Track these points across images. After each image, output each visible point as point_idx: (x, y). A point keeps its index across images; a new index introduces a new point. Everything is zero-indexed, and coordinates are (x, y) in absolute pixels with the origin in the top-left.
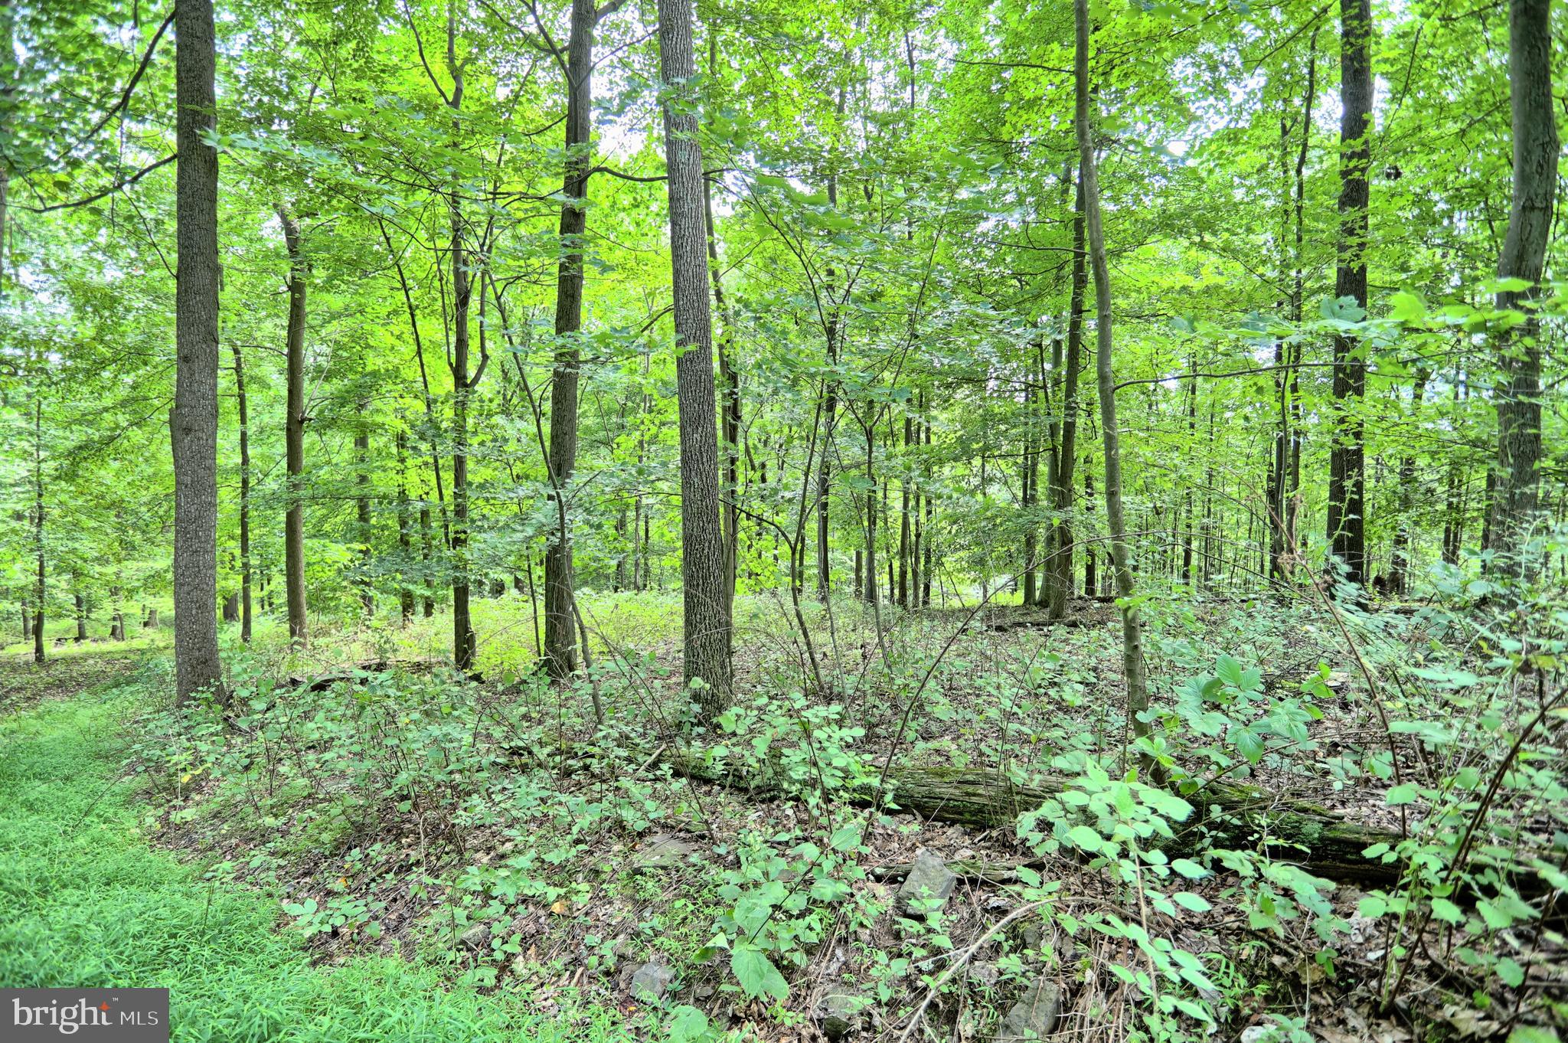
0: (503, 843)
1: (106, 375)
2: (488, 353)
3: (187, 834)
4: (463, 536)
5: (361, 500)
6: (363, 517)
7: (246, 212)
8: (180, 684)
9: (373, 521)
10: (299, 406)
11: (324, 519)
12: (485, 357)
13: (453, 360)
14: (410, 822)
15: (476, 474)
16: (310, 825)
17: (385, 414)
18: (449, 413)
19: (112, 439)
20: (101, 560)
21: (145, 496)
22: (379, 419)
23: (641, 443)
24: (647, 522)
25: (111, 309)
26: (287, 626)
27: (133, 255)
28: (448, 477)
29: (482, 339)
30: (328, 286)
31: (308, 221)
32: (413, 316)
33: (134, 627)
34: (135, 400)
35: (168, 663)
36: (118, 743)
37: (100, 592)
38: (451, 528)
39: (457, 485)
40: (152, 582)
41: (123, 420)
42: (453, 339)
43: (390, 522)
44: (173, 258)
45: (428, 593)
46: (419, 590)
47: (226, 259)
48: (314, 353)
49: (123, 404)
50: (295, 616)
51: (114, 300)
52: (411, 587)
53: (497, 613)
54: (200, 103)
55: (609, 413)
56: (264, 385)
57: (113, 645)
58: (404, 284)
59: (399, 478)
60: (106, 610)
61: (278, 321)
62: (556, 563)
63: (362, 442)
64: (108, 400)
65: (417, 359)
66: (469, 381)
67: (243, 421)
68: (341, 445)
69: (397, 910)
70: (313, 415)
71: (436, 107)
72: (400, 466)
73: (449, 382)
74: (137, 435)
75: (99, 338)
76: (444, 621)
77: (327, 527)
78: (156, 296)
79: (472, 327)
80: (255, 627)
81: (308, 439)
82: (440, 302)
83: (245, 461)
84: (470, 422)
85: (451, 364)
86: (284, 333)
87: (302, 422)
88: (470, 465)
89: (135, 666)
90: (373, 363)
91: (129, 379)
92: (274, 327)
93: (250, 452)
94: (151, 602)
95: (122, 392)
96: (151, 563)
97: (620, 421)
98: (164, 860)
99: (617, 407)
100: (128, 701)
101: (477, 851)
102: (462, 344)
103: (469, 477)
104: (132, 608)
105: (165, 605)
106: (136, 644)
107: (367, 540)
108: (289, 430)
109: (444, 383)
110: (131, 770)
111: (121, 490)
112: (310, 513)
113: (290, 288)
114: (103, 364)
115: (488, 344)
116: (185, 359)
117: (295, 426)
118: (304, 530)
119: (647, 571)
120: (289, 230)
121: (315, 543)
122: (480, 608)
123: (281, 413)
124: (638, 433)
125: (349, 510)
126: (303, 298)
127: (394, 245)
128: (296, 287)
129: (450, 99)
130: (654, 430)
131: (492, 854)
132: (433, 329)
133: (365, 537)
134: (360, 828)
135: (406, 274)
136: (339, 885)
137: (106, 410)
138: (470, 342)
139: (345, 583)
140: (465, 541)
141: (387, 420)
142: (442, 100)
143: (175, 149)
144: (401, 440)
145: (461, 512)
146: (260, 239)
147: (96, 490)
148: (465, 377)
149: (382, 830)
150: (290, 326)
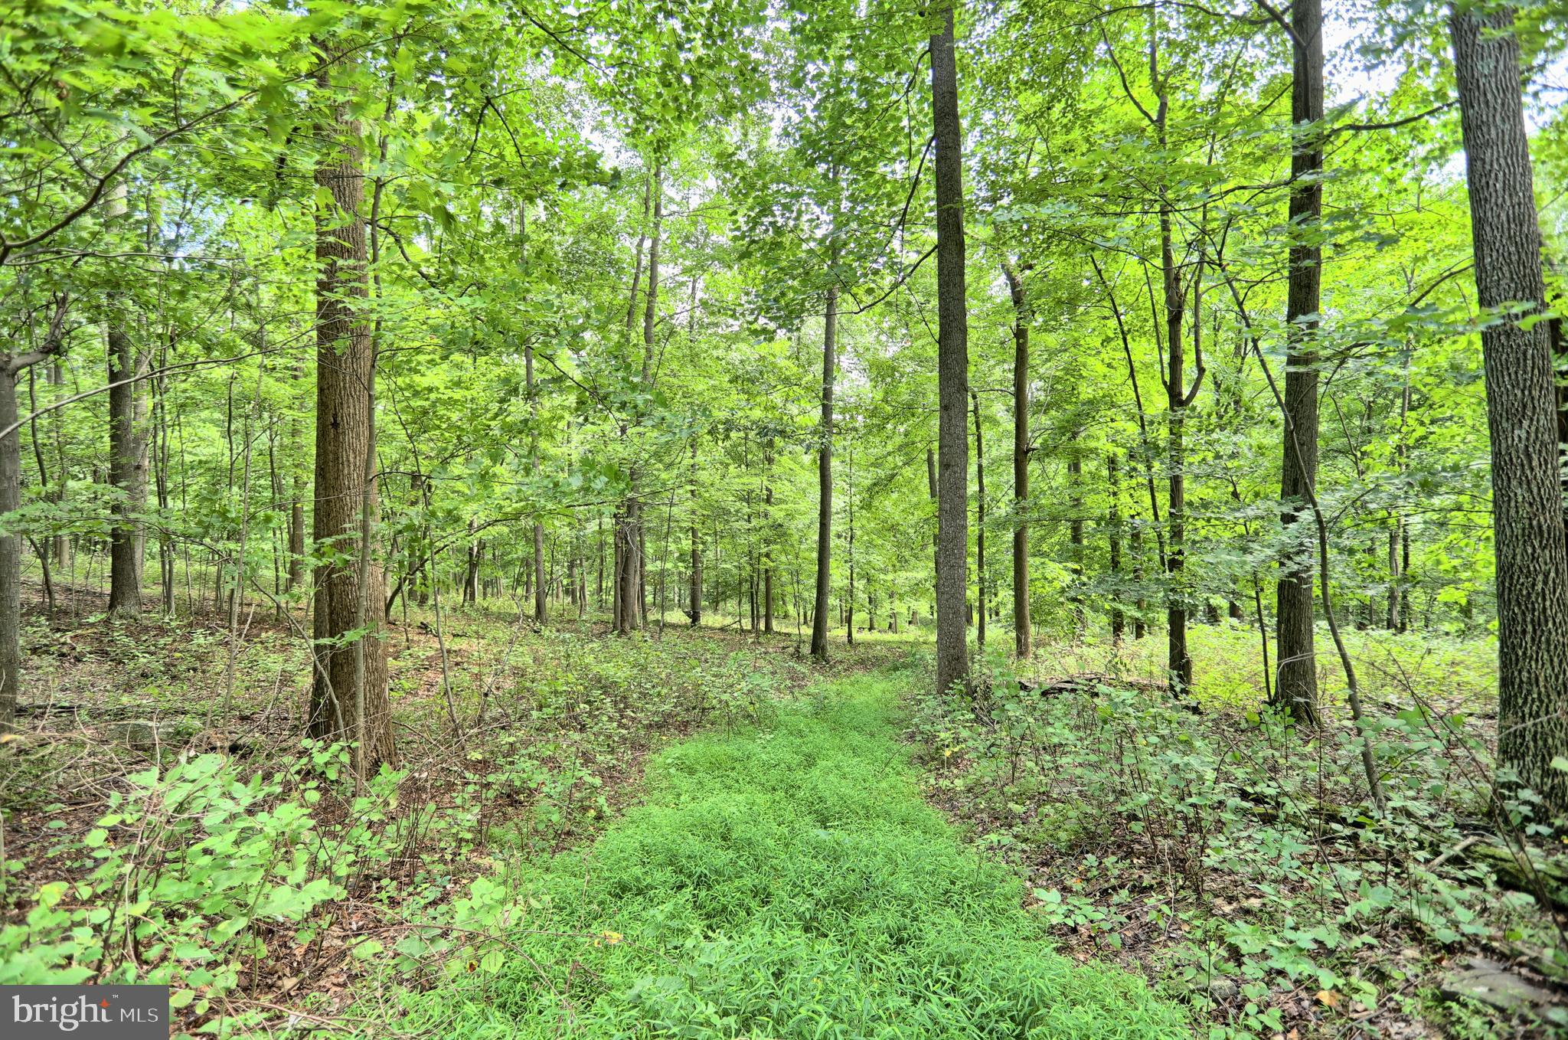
0: (1248, 897)
1: (889, 426)
2: (1204, 365)
3: (950, 799)
4: (1180, 558)
5: (1075, 522)
6: (1076, 538)
7: (980, 278)
8: (940, 675)
9: (1085, 542)
10: (1025, 438)
11: (1042, 539)
12: (1201, 370)
13: (1167, 378)
14: (1139, 843)
15: (1193, 491)
16: (1046, 821)
17: (1098, 439)
18: (1164, 432)
19: (893, 476)
20: (885, 571)
21: (912, 520)
22: (1093, 444)
23: (1399, 449)
24: (1406, 547)
25: (892, 376)
26: (1014, 635)
27: (904, 331)
28: (1163, 499)
29: (1198, 352)
30: (1046, 329)
31: (1027, 272)
32: (1125, 340)
33: (902, 623)
34: (907, 445)
35: (930, 655)
36: (901, 714)
37: (882, 594)
38: (1167, 549)
39: (1173, 505)
40: (916, 590)
41: (899, 460)
42: (1166, 357)
43: (1101, 543)
44: (936, 329)
45: (1138, 615)
46: (1131, 612)
47: (970, 320)
48: (1035, 389)
49: (900, 449)
50: (1020, 626)
51: (894, 369)
52: (1121, 607)
53: (1214, 642)
54: (951, 201)
55: (1349, 416)
56: (995, 422)
57: (890, 637)
58: (1116, 312)
59: (1112, 500)
60: (885, 609)
61: (1006, 366)
62: (1291, 595)
63: (1075, 467)
64: (890, 448)
65: (1130, 382)
66: (1184, 397)
67: (980, 455)
68: (1057, 470)
69: (1132, 929)
70: (1036, 445)
71: (1143, 130)
72: (1112, 488)
73: (1162, 401)
74: (908, 472)
75: (885, 400)
76: (1158, 644)
77: (1045, 548)
78: (921, 361)
79: (1187, 342)
80: (987, 633)
81: (1032, 467)
82: (1152, 322)
83: (982, 489)
84: (1186, 441)
85: (1165, 383)
86: (1011, 376)
87: (1028, 451)
88: (1186, 484)
89: (905, 655)
90: (1086, 392)
91: (902, 429)
92: (1002, 372)
93: (985, 481)
94: (915, 605)
95: (898, 440)
96: (914, 574)
97: (1365, 423)
98: (935, 815)
99: (1362, 408)
100: (903, 681)
101: (1217, 896)
102: (1176, 361)
103: (1186, 497)
104: (900, 607)
105: (924, 607)
106: (905, 637)
107: (1080, 560)
108: (1016, 460)
109: (1158, 402)
110: (912, 737)
111: (897, 517)
112: (1032, 533)
113: (1016, 335)
114: (887, 419)
115: (1203, 356)
116: (945, 408)
117: (1021, 455)
118: (1029, 547)
119: (1406, 607)
120: (1014, 284)
121: (1038, 560)
122: (1196, 634)
123: (1009, 445)
124: (1397, 436)
125: (1064, 530)
126: (1026, 342)
127: (1105, 276)
128: (1020, 334)
129: (1155, 118)
130: (1421, 431)
131: (1235, 904)
132: (1145, 350)
133: (1077, 556)
134: (1092, 836)
135: (1117, 301)
136: (1077, 885)
137: (889, 454)
138: (1185, 357)
139: (1062, 599)
140: (1182, 563)
141: (1099, 445)
142: (1146, 122)
143: (936, 242)
144: (1112, 462)
145: (1177, 533)
146: (990, 298)
147: (882, 515)
148: (1180, 394)
149: (1114, 843)
150: (1016, 368)
